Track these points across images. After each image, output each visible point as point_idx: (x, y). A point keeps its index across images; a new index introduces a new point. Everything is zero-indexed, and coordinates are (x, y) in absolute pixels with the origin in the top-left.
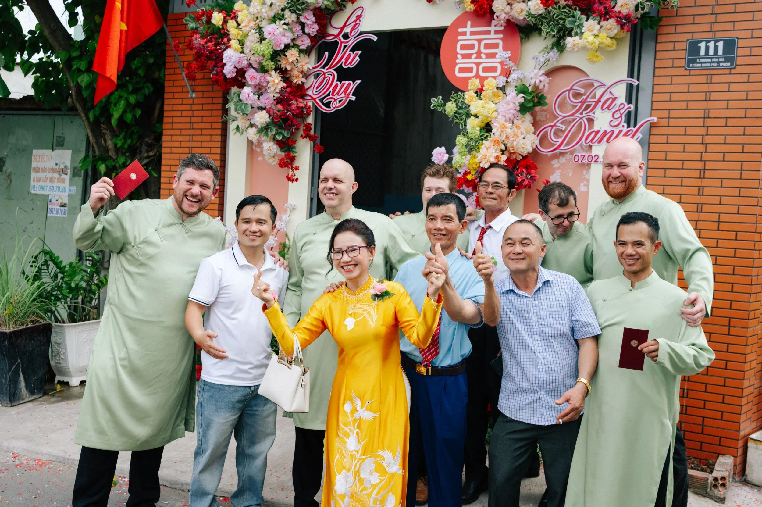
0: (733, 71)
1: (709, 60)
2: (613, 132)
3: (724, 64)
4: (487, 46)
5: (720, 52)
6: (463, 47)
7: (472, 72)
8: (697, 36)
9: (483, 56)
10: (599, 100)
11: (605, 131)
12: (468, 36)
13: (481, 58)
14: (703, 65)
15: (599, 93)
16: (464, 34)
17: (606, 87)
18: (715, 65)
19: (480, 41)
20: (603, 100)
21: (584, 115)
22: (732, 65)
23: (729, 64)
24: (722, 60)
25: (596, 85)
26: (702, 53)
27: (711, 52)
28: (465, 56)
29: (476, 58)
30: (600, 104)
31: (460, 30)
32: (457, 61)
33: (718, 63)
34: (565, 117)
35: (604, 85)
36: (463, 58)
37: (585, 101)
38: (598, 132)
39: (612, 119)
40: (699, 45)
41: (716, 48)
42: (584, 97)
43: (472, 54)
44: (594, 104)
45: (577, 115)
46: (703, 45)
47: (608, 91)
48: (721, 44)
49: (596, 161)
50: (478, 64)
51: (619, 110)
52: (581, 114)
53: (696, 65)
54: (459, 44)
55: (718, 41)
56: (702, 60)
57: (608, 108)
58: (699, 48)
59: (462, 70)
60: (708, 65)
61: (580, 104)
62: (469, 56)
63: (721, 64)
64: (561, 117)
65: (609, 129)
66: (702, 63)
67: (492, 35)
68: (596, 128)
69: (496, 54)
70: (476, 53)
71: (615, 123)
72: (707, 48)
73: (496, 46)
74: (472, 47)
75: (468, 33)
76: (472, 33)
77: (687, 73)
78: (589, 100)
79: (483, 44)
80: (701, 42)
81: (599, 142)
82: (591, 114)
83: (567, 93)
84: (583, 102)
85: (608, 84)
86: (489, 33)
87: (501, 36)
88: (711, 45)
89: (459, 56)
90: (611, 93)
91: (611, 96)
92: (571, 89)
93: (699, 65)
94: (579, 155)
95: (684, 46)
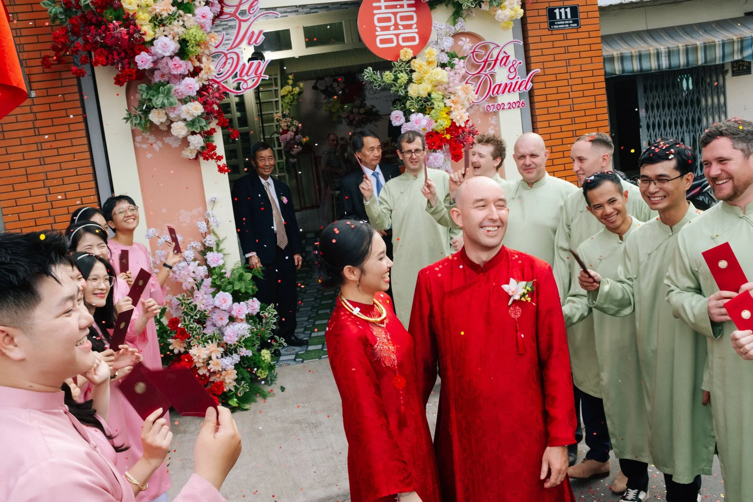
0: (579, 30)
1: (563, 22)
2: (512, 83)
3: (573, 25)
4: (403, 18)
5: (569, 16)
6: (380, 20)
7: (392, 42)
8: (553, 5)
9: (400, 27)
10: (497, 59)
11: (506, 84)
12: (383, 10)
13: (399, 29)
14: (560, 26)
15: (495, 53)
16: (379, 8)
17: (501, 48)
18: (567, 26)
19: (395, 14)
20: (500, 58)
21: (487, 72)
22: (578, 25)
23: (576, 25)
24: (571, 22)
25: (492, 46)
26: (558, 17)
27: (563, 17)
28: (384, 29)
29: (394, 30)
30: (498, 62)
31: (375, 4)
32: (377, 33)
33: (569, 24)
34: (474, 75)
35: (498, 46)
36: (382, 31)
37: (487, 60)
38: (500, 85)
39: (509, 73)
40: (555, 11)
41: (566, 13)
42: (485, 57)
43: (390, 27)
44: (493, 62)
45: (482, 72)
46: (557, 11)
47: (503, 51)
48: (568, 10)
49: (503, 109)
50: (397, 35)
51: (513, 65)
52: (485, 71)
53: (555, 27)
54: (376, 18)
55: (566, 8)
56: (559, 23)
57: (505, 64)
58: (555, 13)
59: (383, 41)
60: (563, 26)
61: (483, 64)
62: (387, 28)
63: (571, 25)
64: (470, 76)
65: (509, 82)
66: (559, 25)
67: (406, 9)
68: (498, 82)
69: (412, 25)
70: (393, 25)
71: (512, 76)
72: (560, 13)
73: (410, 18)
74: (388, 20)
75: (383, 7)
76: (387, 7)
77: (550, 33)
78: (489, 59)
79: (398, 16)
80: (555, 9)
81: (503, 93)
82: (492, 71)
83: (472, 55)
84: (485, 62)
85: (501, 46)
86: (402, 6)
87: (414, 9)
88: (563, 10)
89: (378, 29)
90: (505, 52)
91: (505, 55)
92: (474, 51)
93: (557, 27)
94: (490, 105)
95: (545, 12)
